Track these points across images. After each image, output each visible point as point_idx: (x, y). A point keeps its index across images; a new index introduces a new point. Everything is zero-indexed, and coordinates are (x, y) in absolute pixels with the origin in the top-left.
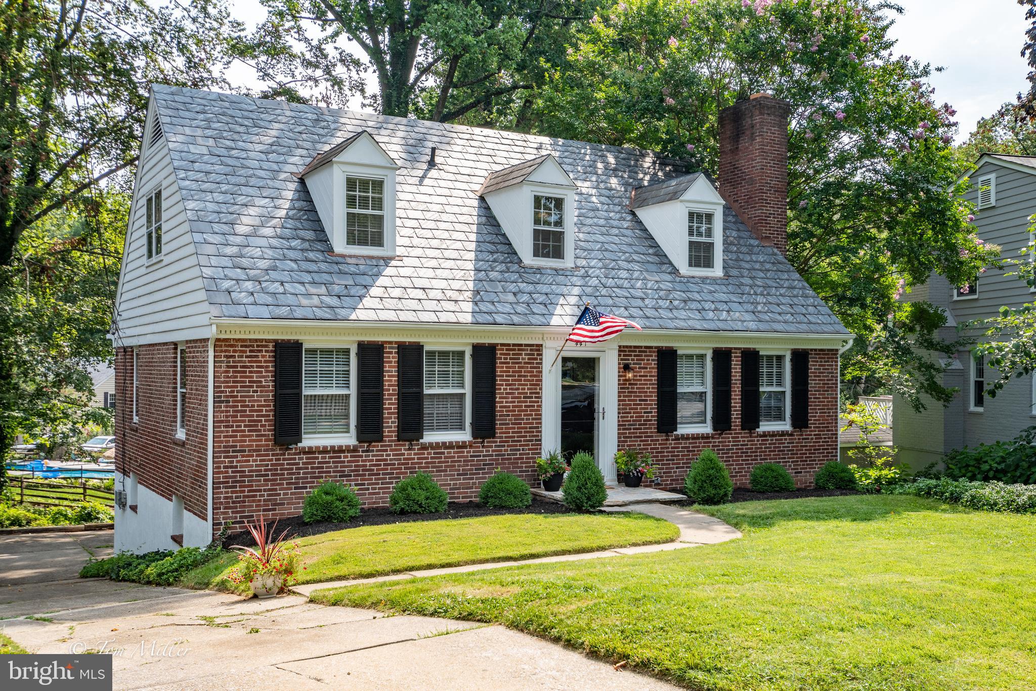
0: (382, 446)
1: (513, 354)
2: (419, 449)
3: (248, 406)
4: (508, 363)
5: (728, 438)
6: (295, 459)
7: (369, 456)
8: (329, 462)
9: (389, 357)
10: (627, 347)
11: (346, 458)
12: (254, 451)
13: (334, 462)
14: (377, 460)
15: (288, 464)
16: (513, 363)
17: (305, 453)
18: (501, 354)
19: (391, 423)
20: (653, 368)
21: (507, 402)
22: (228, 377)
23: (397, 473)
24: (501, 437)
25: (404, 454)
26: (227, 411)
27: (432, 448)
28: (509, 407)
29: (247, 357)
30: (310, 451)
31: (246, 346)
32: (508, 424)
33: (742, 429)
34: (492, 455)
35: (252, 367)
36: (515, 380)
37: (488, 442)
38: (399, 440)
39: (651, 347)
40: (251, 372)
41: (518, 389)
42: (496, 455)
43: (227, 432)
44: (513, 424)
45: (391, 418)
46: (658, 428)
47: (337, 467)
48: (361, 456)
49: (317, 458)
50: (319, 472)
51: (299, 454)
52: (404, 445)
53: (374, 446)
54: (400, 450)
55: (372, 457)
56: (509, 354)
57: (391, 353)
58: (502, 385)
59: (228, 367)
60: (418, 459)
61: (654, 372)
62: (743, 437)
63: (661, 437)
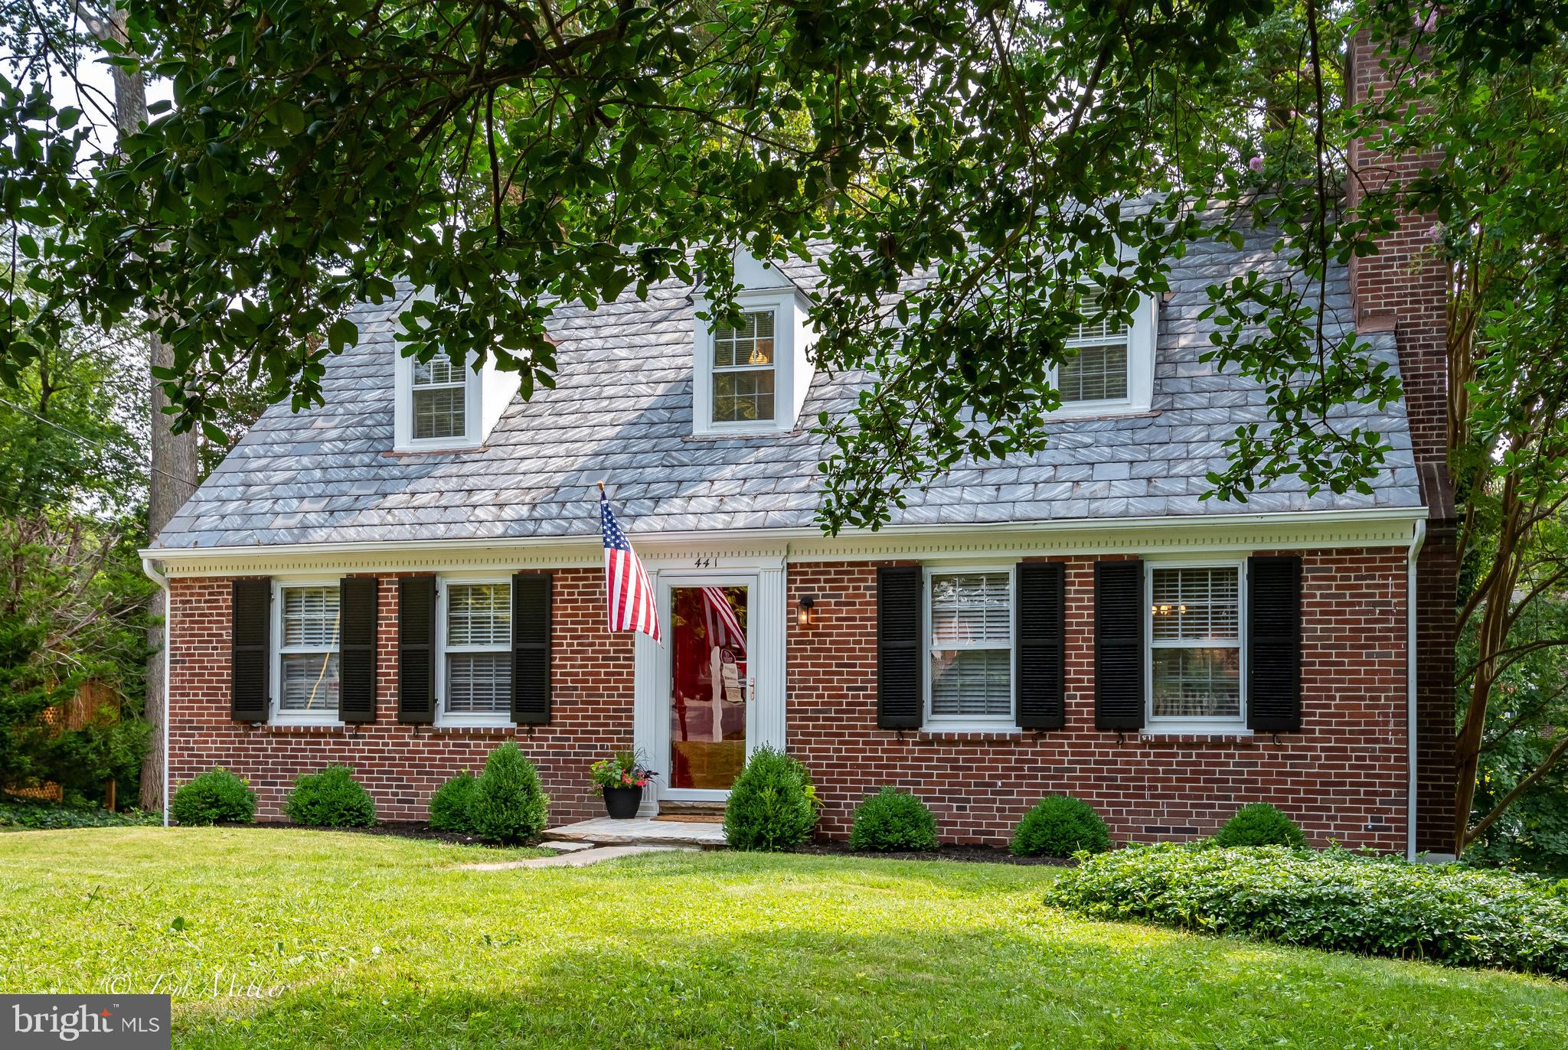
0: (377, 730)
1: (585, 586)
2: (430, 738)
3: (206, 668)
4: (576, 601)
5: (1062, 749)
6: (262, 743)
7: (358, 744)
8: (304, 750)
9: (386, 597)
10: (809, 565)
11: (328, 744)
12: (214, 729)
13: (311, 750)
14: (370, 751)
15: (254, 749)
16: (583, 601)
17: (275, 735)
18: (563, 586)
19: (388, 697)
20: (868, 603)
21: (572, 666)
22: (184, 629)
23: (398, 773)
24: (564, 725)
25: (407, 744)
26: (183, 675)
27: (451, 737)
28: (577, 674)
29: (206, 601)
30: (279, 733)
31: (204, 587)
32: (576, 703)
33: (1098, 728)
34: (546, 754)
35: (211, 615)
36: (588, 630)
37: (540, 732)
38: (401, 723)
39: (865, 564)
40: (210, 622)
41: (592, 644)
42: (555, 754)
43: (183, 702)
44: (583, 703)
45: (389, 688)
46: (878, 720)
47: (315, 757)
48: (348, 744)
49: (290, 743)
50: (293, 764)
51: (267, 735)
52: (408, 730)
53: (366, 730)
54: (403, 737)
55: (361, 746)
56: (577, 586)
57: (390, 590)
58: (565, 638)
59: (184, 615)
60: (429, 752)
61: (872, 611)
62: (1102, 747)
63: (888, 738)
